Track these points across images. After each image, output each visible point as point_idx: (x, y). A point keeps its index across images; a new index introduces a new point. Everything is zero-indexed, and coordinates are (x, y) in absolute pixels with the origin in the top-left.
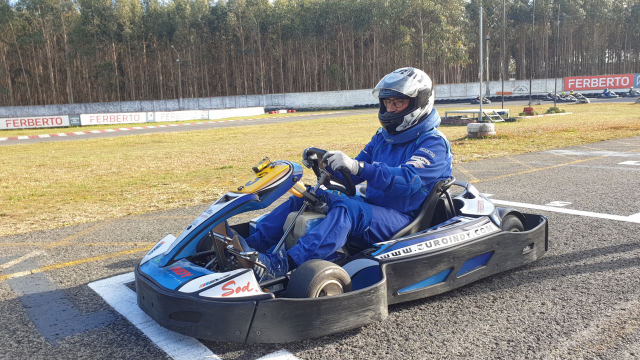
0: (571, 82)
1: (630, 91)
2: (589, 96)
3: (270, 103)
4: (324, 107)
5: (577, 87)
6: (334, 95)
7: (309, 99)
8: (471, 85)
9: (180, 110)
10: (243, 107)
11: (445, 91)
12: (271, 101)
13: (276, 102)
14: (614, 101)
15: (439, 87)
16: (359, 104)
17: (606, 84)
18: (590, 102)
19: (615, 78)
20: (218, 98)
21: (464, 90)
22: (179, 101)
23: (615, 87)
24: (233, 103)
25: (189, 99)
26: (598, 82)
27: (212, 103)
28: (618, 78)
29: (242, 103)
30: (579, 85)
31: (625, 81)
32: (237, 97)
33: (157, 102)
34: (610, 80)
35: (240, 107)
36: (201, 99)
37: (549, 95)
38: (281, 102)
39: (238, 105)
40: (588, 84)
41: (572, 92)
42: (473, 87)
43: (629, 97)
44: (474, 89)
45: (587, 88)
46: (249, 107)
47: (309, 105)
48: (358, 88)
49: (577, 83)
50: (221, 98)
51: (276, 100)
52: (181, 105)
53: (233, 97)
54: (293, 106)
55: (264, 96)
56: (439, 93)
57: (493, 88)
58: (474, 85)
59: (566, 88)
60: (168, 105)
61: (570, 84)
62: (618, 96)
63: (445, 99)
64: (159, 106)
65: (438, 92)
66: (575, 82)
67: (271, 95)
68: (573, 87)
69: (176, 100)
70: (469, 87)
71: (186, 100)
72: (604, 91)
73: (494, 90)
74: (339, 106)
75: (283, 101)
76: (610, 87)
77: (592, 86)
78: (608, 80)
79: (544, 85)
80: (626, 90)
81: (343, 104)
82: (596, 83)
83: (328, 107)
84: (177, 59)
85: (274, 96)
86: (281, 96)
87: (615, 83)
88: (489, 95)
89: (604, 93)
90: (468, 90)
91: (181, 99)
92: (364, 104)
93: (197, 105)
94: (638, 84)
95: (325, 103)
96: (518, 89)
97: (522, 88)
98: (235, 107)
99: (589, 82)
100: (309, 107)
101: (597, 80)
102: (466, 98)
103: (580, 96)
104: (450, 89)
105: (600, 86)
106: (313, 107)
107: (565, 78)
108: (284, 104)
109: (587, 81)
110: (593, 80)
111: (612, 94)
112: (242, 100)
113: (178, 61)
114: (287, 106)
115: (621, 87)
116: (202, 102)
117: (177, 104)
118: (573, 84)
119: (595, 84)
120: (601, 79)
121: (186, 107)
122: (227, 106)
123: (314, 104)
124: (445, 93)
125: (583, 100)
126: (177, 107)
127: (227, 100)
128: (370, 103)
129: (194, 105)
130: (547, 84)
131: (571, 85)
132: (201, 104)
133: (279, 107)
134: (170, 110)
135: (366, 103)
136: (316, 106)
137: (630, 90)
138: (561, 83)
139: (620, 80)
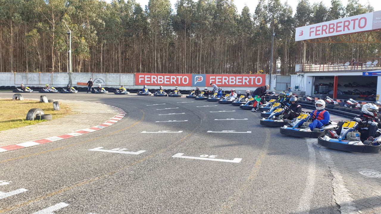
0: (141, 78)
11: (35, 79)
17: (170, 81)
19: (177, 77)
21: (50, 79)
26: (164, 80)
28: (179, 77)
30: (147, 81)
31: (185, 80)
34: (173, 78)
44: (58, 79)
49: (146, 79)
56: (30, 81)
57: (75, 78)
58: (58, 76)
61: (140, 79)
65: (29, 79)
66: (144, 78)
68: (143, 82)
73: (76, 81)
76: (173, 85)
77: (159, 83)
78: (171, 78)
79: (119, 79)
82: (161, 79)
87: (177, 81)
90: (54, 79)
94: (195, 83)
96: (96, 81)
97: (100, 80)
99: (156, 79)
101: (162, 77)
104: (39, 77)
107: (136, 74)
109: (154, 78)
110: (159, 77)
115: (182, 85)
118: (143, 79)
119: (161, 81)
124: (35, 81)
130: (121, 78)
138: (133, 78)
139: (181, 79)
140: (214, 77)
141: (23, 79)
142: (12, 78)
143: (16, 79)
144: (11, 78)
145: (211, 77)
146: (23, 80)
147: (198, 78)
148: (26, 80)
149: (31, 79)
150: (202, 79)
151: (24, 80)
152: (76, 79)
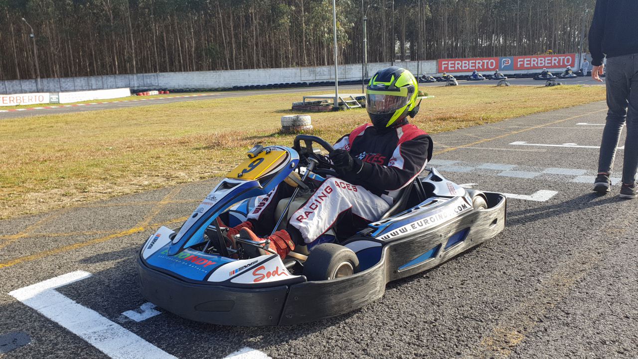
0: (444, 64)
1: (495, 74)
2: (458, 78)
3: (141, 83)
4: (201, 88)
5: (450, 69)
6: (212, 75)
7: (185, 79)
8: (349, 67)
9: (38, 92)
10: (111, 88)
11: (325, 73)
12: (142, 81)
13: (149, 82)
14: (480, 83)
15: (320, 69)
16: (239, 85)
17: (475, 66)
18: (459, 84)
19: (483, 61)
20: (82, 79)
21: (343, 72)
22: (36, 82)
23: (483, 70)
24: (100, 83)
25: (49, 79)
26: (469, 65)
27: (76, 84)
28: (486, 61)
29: (110, 84)
30: (451, 67)
32: (105, 77)
33: (10, 83)
34: (479, 63)
35: (107, 88)
36: (63, 80)
37: (424, 77)
38: (153, 83)
39: (105, 86)
40: (459, 66)
41: (444, 74)
42: (352, 69)
43: (494, 79)
44: (353, 71)
45: (458, 71)
46: (118, 88)
47: (185, 85)
48: (238, 68)
49: (450, 65)
50: (86, 79)
51: (148, 80)
52: (40, 87)
53: (100, 78)
54: (168, 86)
55: (135, 76)
56: (319, 75)
57: (371, 70)
58: (352, 67)
59: (439, 70)
60: (23, 86)
61: (443, 66)
62: (484, 78)
63: (325, 81)
64: (12, 87)
65: (318, 73)
66: (448, 64)
67: (142, 74)
68: (446, 68)
69: (33, 81)
70: (348, 69)
71: (45, 81)
72: (472, 73)
73: (372, 72)
74: (218, 87)
75: (156, 81)
76: (479, 70)
77: (463, 68)
78: (477, 63)
80: (493, 73)
81: (221, 85)
82: (466, 65)
83: (205, 87)
84: (31, 33)
85: (146, 76)
86: (154, 76)
87: (483, 65)
88: (368, 77)
89: (473, 75)
91: (39, 80)
92: (243, 85)
93: (59, 86)
94: (502, 67)
95: (202, 84)
98: (103, 88)
99: (461, 64)
100: (185, 87)
101: (467, 62)
102: (345, 80)
103: (452, 78)
104: (330, 70)
105: (470, 68)
106: (189, 87)
107: (438, 60)
108: (157, 85)
109: (458, 64)
110: (463, 62)
111: (480, 76)
112: (110, 80)
113: (32, 35)
114: (161, 87)
115: (488, 69)
116: (64, 82)
117: (35, 85)
118: (446, 66)
119: (465, 67)
120: (470, 62)
121: (46, 88)
122: (94, 87)
123: (190, 84)
124: (325, 75)
125: (452, 83)
126: (34, 88)
127: (93, 80)
128: (250, 84)
129: (55, 86)
130: (423, 65)
131: (445, 67)
132: (63, 85)
133: (151, 88)
134: (26, 92)
135: (246, 84)
136: (193, 87)
137: (495, 72)
138: (435, 65)
139: (487, 63)
140: (523, 59)
141: (310, 74)
142: (298, 74)
143: (303, 75)
144: (296, 74)
145: (519, 60)
146: (310, 76)
147: (506, 61)
148: (314, 75)
149: (321, 73)
150: (510, 62)
151: (312, 75)
152: (373, 70)
